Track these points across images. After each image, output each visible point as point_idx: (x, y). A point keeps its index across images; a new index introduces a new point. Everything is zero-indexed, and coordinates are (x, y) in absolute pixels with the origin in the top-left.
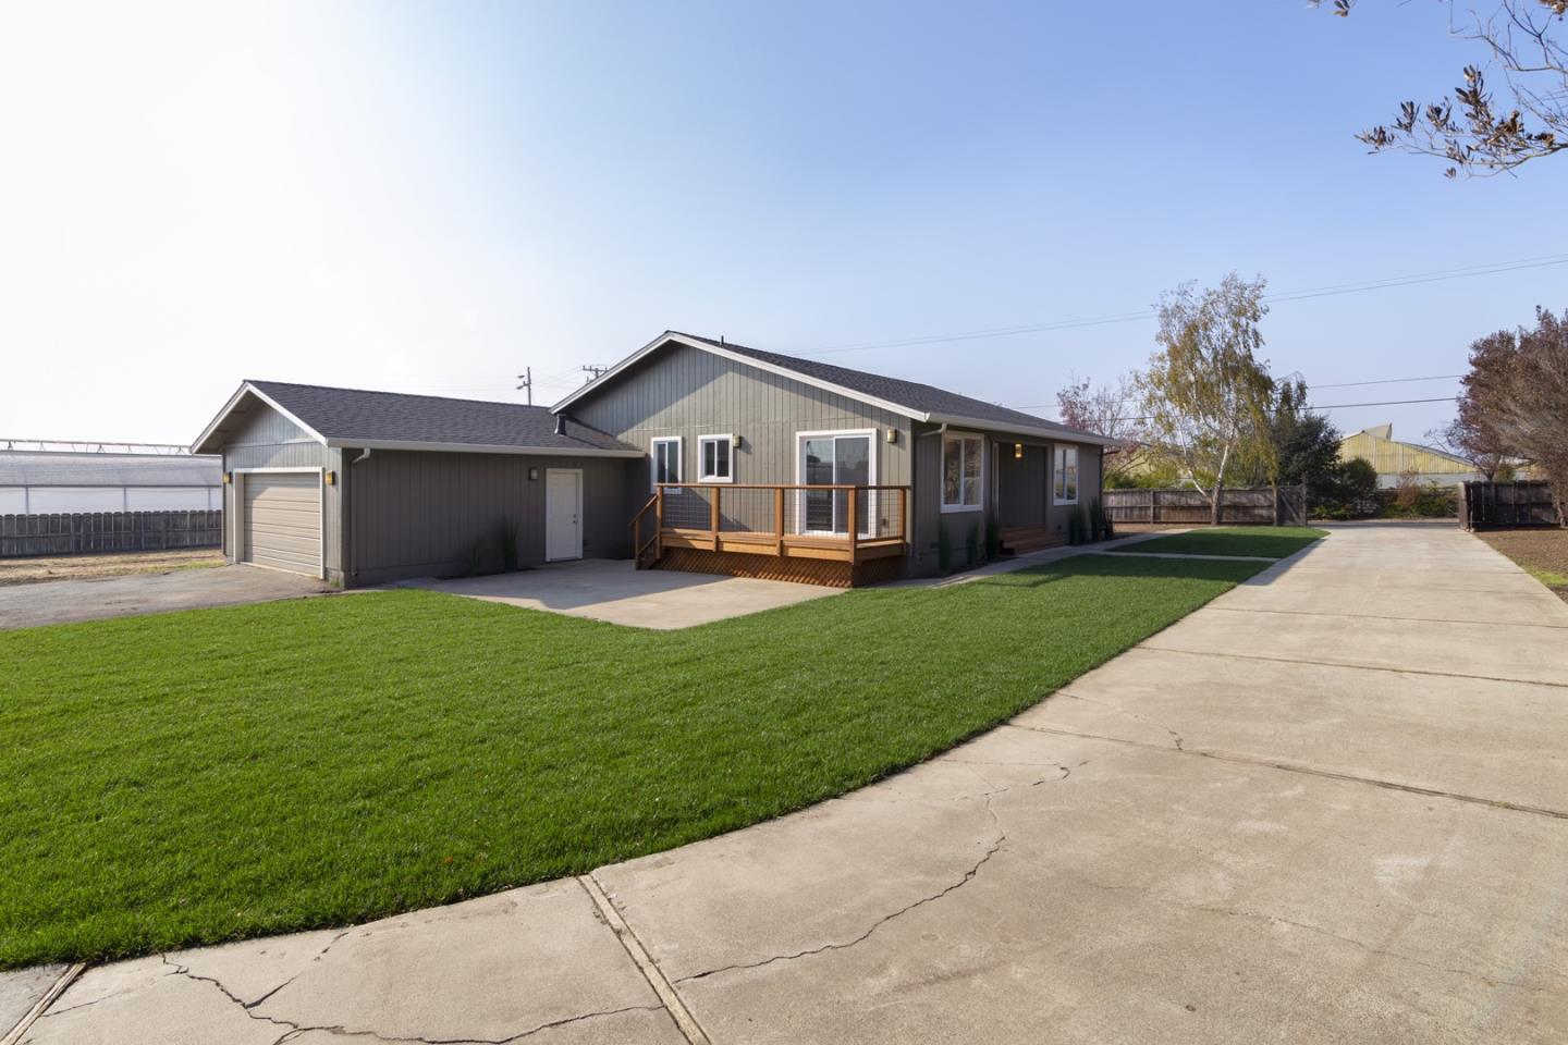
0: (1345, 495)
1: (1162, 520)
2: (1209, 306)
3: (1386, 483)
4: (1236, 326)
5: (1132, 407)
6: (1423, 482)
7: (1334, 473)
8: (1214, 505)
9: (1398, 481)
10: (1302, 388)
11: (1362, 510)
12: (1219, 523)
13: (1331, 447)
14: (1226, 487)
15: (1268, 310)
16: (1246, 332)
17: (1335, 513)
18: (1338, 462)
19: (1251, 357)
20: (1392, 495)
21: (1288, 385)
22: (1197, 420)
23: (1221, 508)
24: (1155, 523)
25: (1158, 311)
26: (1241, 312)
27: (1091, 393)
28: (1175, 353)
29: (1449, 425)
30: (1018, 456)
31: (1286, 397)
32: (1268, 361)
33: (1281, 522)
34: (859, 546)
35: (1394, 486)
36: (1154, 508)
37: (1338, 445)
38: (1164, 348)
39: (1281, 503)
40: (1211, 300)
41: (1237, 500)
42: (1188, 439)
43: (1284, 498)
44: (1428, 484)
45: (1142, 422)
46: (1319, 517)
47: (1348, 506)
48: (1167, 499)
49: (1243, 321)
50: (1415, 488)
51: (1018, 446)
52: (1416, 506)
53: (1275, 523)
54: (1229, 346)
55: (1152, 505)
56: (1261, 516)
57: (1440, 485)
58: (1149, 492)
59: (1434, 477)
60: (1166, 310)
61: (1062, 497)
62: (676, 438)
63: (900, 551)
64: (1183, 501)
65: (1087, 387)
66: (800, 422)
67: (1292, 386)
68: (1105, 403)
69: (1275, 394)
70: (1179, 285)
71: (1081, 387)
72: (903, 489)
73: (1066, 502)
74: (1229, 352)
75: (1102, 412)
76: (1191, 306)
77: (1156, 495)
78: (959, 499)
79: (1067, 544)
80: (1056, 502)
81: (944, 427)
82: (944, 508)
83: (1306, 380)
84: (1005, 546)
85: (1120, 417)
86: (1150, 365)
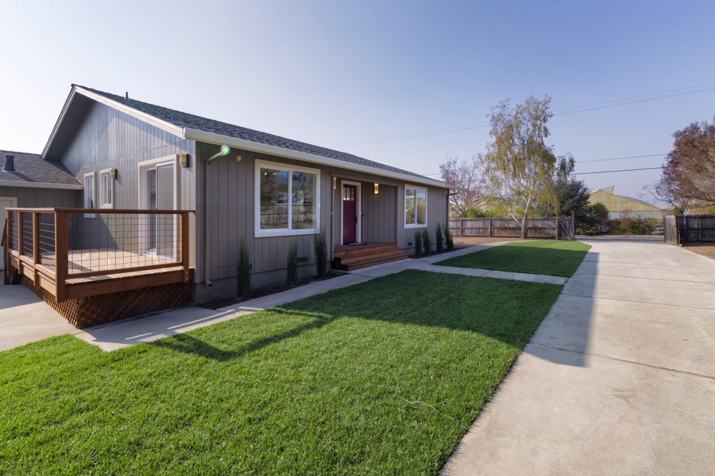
0: (592, 222)
1: (495, 235)
2: (519, 115)
3: (613, 216)
4: (534, 125)
5: (478, 174)
6: (632, 216)
7: (586, 211)
8: (522, 227)
9: (620, 215)
10: (572, 161)
11: (600, 230)
12: (526, 238)
13: (584, 198)
14: (529, 217)
15: (552, 115)
16: (539, 129)
17: (587, 232)
18: (588, 205)
19: (543, 143)
20: (617, 223)
21: (564, 160)
22: (514, 180)
23: (527, 229)
24: (491, 237)
25: (490, 118)
26: (537, 118)
28: (500, 141)
29: (657, 182)
30: (376, 192)
31: (563, 167)
32: (553, 146)
33: (560, 237)
34: (69, 281)
35: (619, 218)
36: (491, 228)
37: (588, 197)
38: (494, 139)
39: (560, 227)
40: (520, 110)
41: (535, 224)
42: (508, 191)
43: (562, 224)
44: (637, 217)
45: (484, 181)
46: (579, 234)
47: (594, 228)
48: (498, 224)
49: (539, 123)
50: (629, 219)
51: (376, 185)
52: (630, 228)
53: (557, 238)
54: (531, 137)
55: (489, 227)
56: (549, 234)
57: (643, 217)
58: (488, 220)
59: (639, 214)
60: (493, 117)
61: (412, 222)
62: (92, 174)
63: (183, 278)
64: (506, 225)
65: (455, 162)
66: (142, 154)
67: (566, 160)
68: (465, 171)
69: (557, 165)
70: (501, 102)
71: (452, 162)
72: (184, 214)
73: (415, 225)
74: (531, 141)
75: (463, 176)
76: (508, 114)
77: (492, 221)
78: (285, 225)
79: (410, 257)
80: (407, 226)
81: (225, 150)
82: (260, 232)
83: (574, 157)
84: (343, 262)
85: (472, 179)
86: (487, 150)
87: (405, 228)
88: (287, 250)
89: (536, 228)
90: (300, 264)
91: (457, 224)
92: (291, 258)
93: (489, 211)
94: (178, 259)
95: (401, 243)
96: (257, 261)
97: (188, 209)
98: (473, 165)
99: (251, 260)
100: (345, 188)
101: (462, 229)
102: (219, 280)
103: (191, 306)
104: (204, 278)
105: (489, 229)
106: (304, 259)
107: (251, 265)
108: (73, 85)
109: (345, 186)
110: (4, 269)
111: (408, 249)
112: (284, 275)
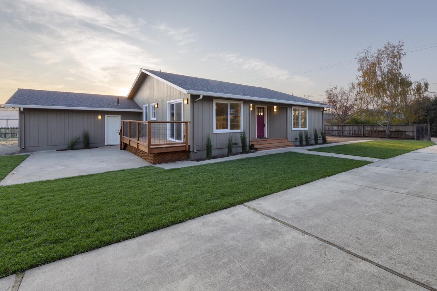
1: (367, 136)
2: (380, 56)
4: (392, 62)
5: (353, 95)
8: (387, 131)
10: (426, 85)
15: (405, 54)
19: (400, 74)
21: (420, 84)
23: (390, 132)
24: (363, 136)
25: (357, 60)
26: (394, 57)
27: (338, 90)
28: (366, 74)
30: (275, 111)
31: (419, 88)
32: (409, 75)
33: (418, 138)
34: (151, 147)
36: (364, 131)
38: (361, 73)
39: (418, 130)
40: (380, 53)
41: (398, 129)
42: (376, 107)
48: (369, 128)
49: (395, 60)
51: (275, 107)
53: (415, 138)
54: (390, 70)
56: (409, 136)
58: (361, 125)
60: (360, 59)
61: (298, 126)
62: (147, 105)
63: (186, 148)
64: (375, 129)
65: (336, 88)
66: (168, 98)
67: (422, 84)
68: (343, 93)
69: (414, 87)
70: (364, 50)
71: (334, 89)
72: (186, 123)
73: (299, 129)
74: (390, 72)
75: (342, 97)
76: (371, 56)
77: (365, 126)
78: (227, 128)
79: (296, 146)
80: (294, 129)
81: (201, 97)
82: (216, 131)
83: (428, 81)
84: (255, 147)
85: (350, 98)
86: (358, 80)
87: (293, 130)
88: (228, 139)
89: (399, 132)
90: (234, 146)
91: (339, 128)
92: (229, 143)
93: (367, 119)
94: (184, 141)
95: (291, 138)
96: (215, 143)
97: (187, 121)
98: (349, 90)
99: (212, 143)
100: (258, 109)
101: (342, 131)
102: (199, 150)
103: (189, 160)
104: (194, 149)
105: (363, 131)
106: (236, 144)
107: (212, 145)
108: (141, 69)
109: (257, 108)
110: (120, 144)
111: (295, 142)
112: (226, 151)
